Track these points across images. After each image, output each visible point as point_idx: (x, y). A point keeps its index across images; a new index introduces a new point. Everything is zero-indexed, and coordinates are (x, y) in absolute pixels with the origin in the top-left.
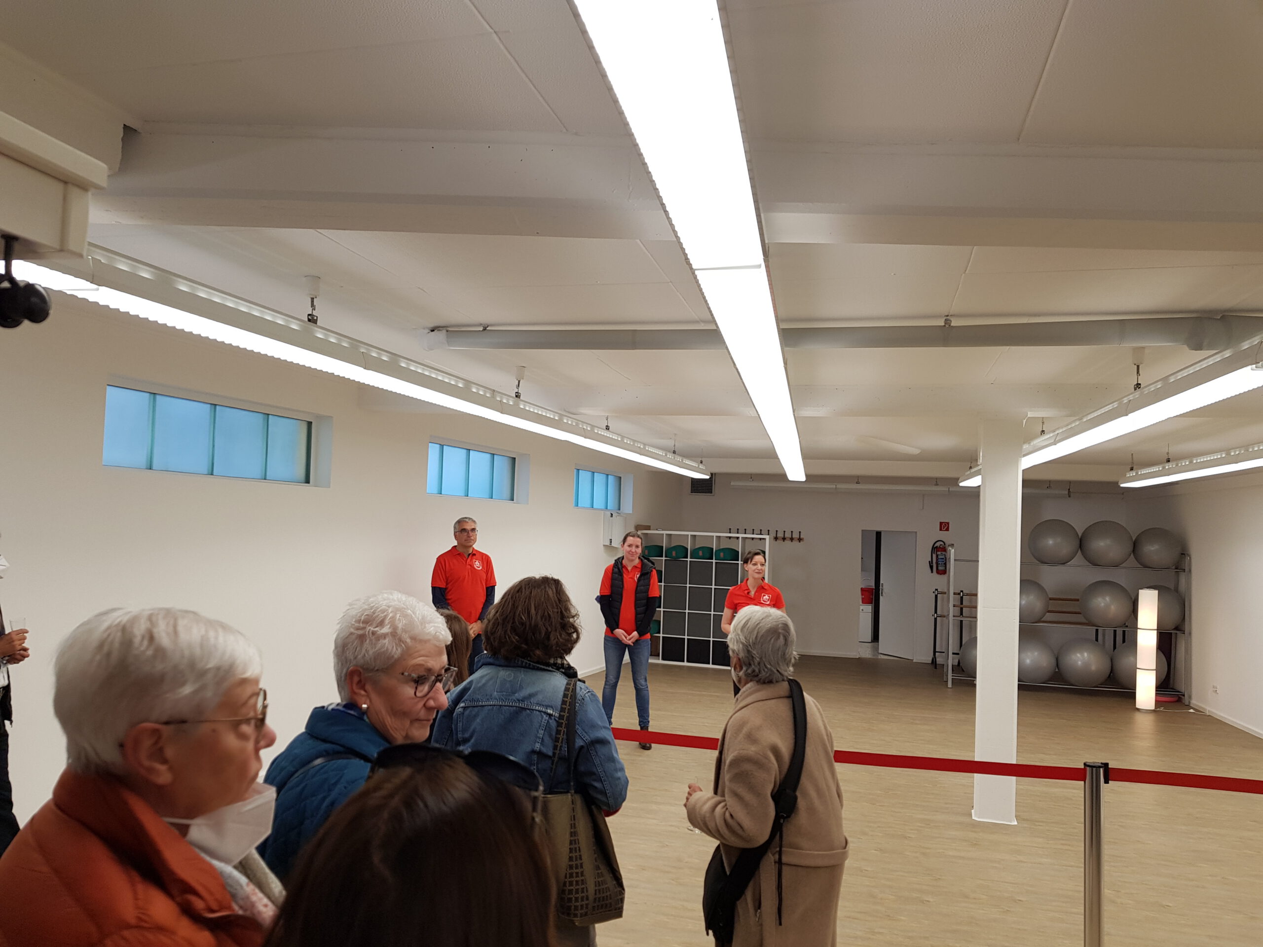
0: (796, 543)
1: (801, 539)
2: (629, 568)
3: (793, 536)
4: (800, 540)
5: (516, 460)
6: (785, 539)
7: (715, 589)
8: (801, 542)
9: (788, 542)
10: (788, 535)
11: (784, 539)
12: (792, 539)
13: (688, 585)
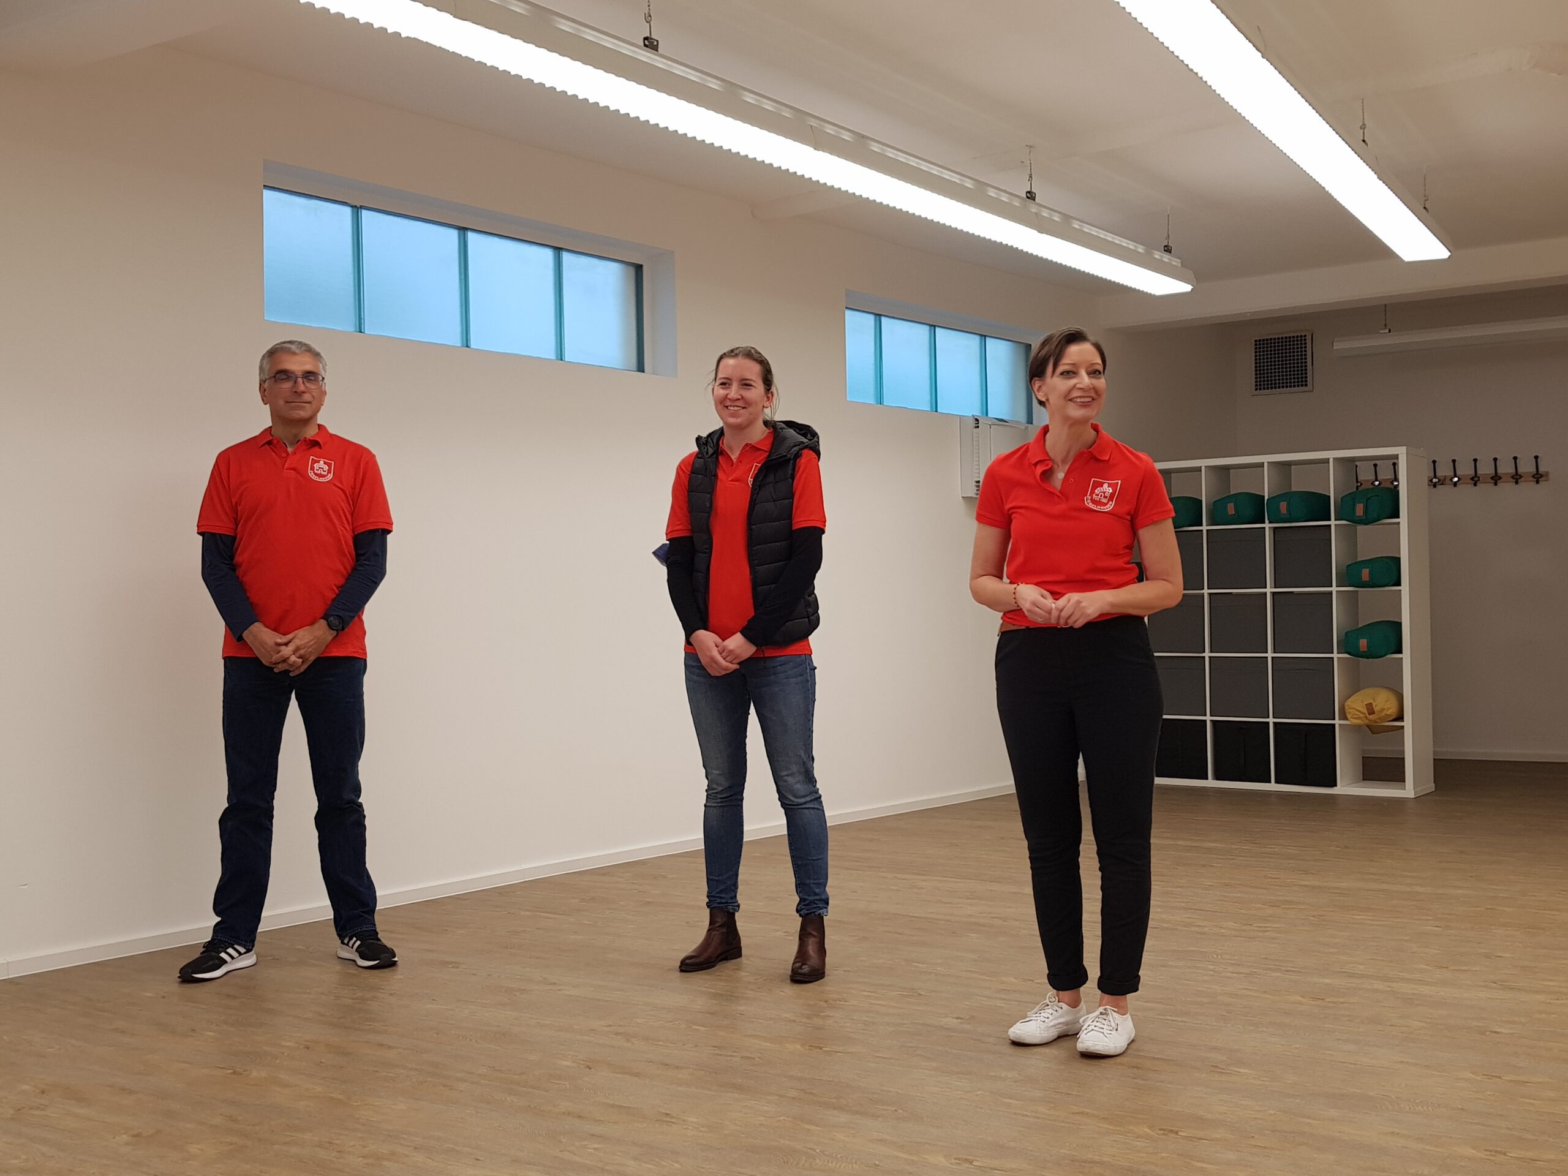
0: (1527, 488)
1: (1542, 476)
2: (734, 457)
3: (1520, 470)
4: (1538, 477)
5: (645, 269)
6: (1500, 478)
7: (1274, 594)
8: (1542, 483)
9: (1506, 488)
10: (1506, 468)
11: (1496, 479)
12: (1517, 478)
13: (1206, 591)
